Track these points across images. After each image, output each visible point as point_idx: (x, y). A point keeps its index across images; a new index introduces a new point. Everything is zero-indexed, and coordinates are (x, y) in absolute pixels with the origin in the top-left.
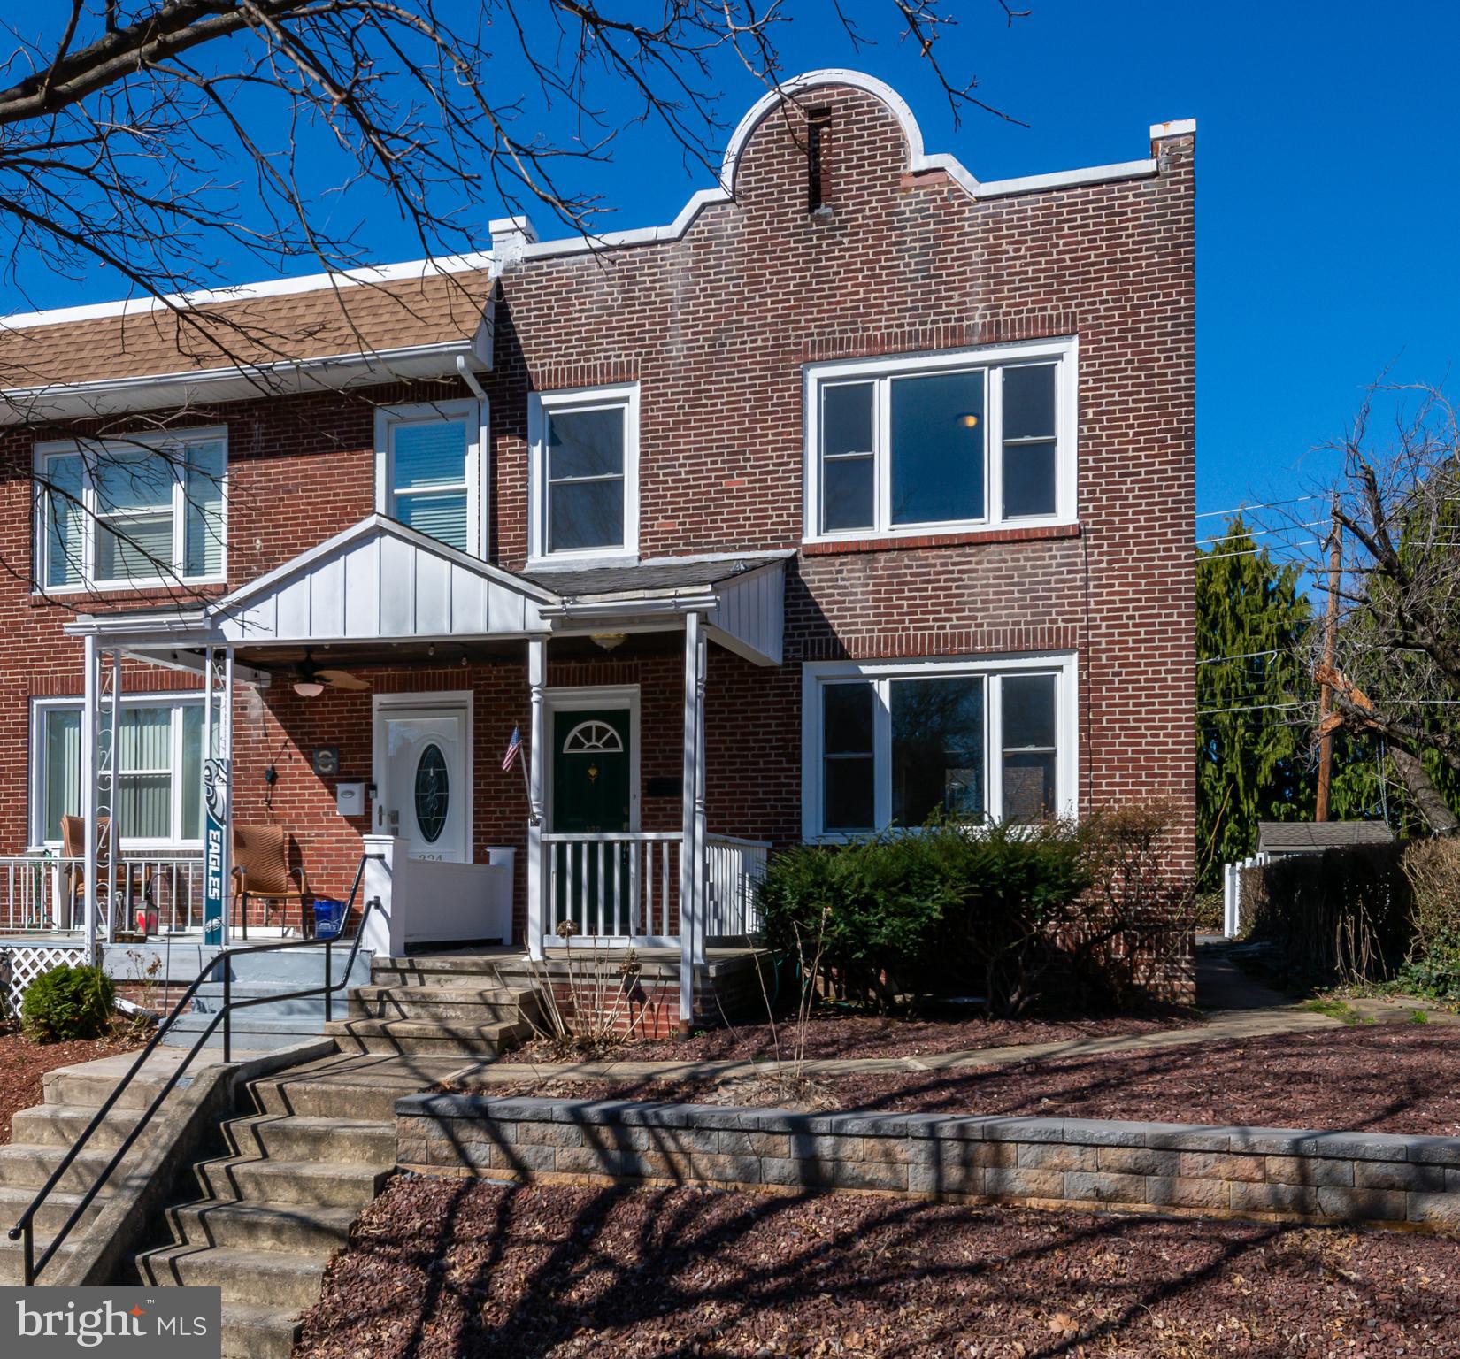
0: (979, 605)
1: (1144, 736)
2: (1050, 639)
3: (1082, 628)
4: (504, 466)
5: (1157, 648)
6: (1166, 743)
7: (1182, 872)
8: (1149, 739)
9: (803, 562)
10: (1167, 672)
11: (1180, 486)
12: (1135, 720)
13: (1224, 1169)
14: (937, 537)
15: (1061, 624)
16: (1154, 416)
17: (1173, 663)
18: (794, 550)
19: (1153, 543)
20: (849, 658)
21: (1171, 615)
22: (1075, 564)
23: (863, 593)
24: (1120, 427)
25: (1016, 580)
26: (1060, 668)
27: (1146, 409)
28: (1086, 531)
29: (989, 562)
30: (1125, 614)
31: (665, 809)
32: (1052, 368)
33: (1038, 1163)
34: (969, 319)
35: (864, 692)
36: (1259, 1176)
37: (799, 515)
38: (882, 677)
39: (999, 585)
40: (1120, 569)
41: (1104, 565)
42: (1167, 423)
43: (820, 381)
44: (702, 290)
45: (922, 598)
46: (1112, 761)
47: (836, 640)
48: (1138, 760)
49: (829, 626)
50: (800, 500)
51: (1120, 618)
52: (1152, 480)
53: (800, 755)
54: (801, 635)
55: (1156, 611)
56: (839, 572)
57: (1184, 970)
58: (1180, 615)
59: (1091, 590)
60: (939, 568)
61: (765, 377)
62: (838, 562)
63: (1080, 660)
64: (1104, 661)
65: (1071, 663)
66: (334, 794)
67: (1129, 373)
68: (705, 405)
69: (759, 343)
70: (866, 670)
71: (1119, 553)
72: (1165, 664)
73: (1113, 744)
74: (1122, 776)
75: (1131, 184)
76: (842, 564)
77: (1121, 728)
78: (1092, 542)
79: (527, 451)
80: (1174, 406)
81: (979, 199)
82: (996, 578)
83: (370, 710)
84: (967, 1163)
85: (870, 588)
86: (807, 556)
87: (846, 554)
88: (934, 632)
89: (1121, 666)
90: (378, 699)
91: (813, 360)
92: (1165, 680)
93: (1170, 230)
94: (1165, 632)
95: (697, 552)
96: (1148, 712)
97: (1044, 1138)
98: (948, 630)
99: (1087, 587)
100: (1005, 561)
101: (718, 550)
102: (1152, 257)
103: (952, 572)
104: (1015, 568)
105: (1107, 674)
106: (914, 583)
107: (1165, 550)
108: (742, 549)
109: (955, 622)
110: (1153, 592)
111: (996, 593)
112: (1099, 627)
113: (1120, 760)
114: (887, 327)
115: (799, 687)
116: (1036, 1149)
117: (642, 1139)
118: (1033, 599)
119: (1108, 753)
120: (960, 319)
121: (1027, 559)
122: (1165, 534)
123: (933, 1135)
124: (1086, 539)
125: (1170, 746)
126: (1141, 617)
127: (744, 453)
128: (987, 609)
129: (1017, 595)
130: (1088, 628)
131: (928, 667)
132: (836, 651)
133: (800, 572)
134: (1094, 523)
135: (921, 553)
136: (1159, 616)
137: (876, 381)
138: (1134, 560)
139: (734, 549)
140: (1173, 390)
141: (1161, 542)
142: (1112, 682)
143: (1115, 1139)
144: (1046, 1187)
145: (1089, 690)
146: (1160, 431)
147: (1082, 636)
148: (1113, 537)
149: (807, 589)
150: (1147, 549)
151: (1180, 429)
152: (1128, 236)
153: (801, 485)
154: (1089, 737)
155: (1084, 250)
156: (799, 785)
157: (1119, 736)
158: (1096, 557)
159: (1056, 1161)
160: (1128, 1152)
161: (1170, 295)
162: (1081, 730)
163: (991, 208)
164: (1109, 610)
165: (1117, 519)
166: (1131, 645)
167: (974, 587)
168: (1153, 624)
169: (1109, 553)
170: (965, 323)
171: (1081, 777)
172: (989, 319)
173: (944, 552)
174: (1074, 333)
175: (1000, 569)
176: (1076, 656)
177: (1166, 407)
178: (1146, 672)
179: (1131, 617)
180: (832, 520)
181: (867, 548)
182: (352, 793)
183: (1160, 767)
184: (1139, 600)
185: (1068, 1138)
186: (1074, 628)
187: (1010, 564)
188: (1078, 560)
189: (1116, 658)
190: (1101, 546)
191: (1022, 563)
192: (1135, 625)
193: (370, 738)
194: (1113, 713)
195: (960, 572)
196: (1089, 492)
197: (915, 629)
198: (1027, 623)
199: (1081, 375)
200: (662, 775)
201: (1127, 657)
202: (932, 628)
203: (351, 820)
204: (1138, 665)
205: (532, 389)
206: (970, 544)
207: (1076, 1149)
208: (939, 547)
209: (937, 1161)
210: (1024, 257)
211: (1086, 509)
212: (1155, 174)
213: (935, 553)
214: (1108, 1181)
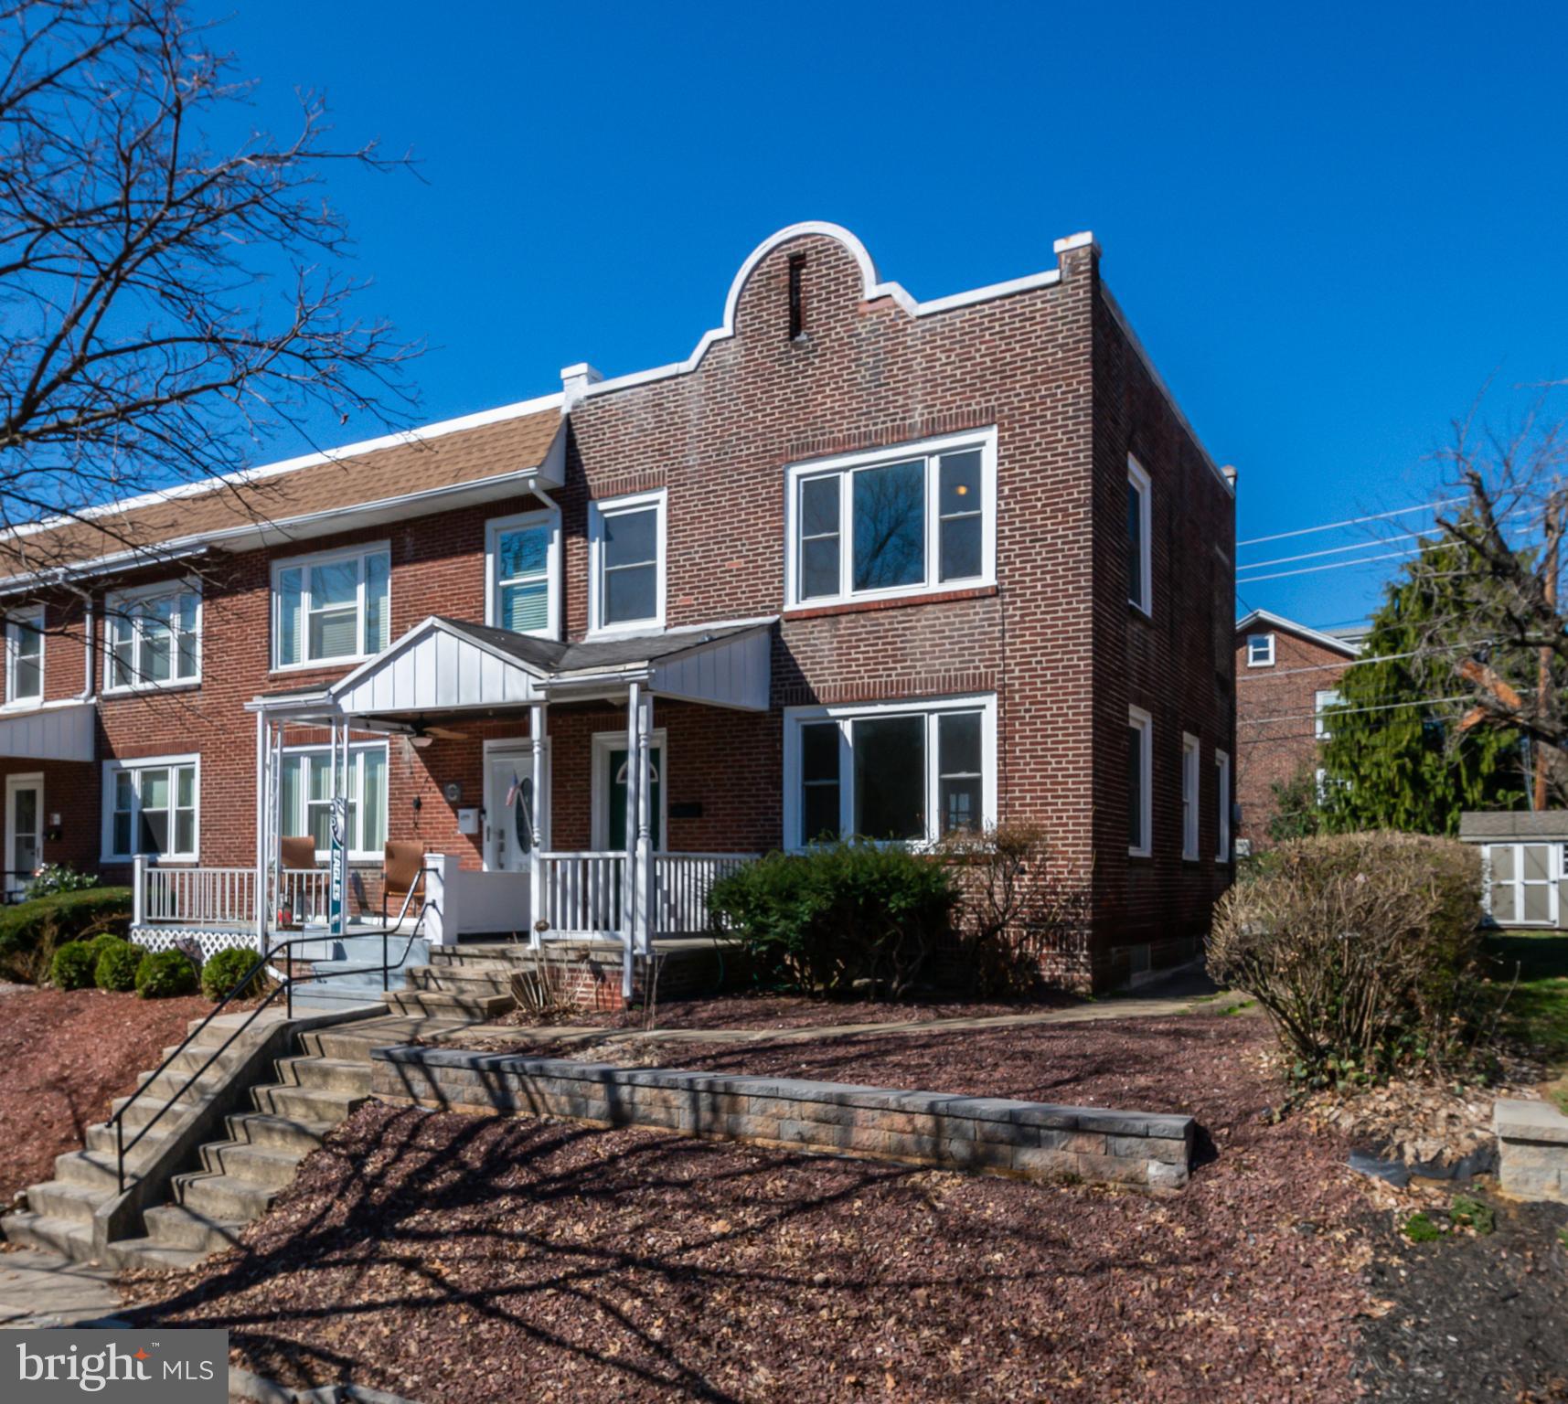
0: (918, 656)
1: (1050, 763)
2: (974, 683)
3: (999, 673)
4: (572, 560)
5: (1060, 688)
6: (1067, 769)
7: (1080, 880)
8: (1054, 766)
9: (784, 625)
10: (1069, 708)
11: (1080, 548)
12: (1043, 750)
13: (886, 1122)
14: (885, 601)
15: (983, 670)
16: (1058, 489)
17: (1074, 700)
18: (777, 617)
19: (1057, 598)
20: (818, 703)
21: (1072, 659)
22: (994, 618)
23: (830, 650)
24: (1030, 500)
25: (947, 634)
26: (983, 707)
27: (1052, 483)
28: (1003, 591)
29: (926, 620)
30: (1034, 660)
32: (979, 453)
33: (763, 1112)
34: (911, 417)
35: (832, 730)
36: (909, 1128)
37: (781, 588)
38: (845, 718)
39: (934, 639)
40: (1030, 621)
41: (1017, 619)
42: (1069, 494)
43: (799, 477)
44: (712, 410)
45: (874, 651)
46: (1024, 785)
47: (809, 689)
48: (1045, 784)
49: (803, 677)
50: (782, 575)
51: (1030, 663)
52: (1056, 544)
53: (782, 783)
54: (783, 685)
55: (1059, 656)
56: (812, 633)
57: (1082, 964)
58: (1080, 659)
59: (1007, 640)
60: (887, 627)
61: (756, 477)
62: (810, 624)
63: (998, 699)
64: (1017, 700)
65: (991, 702)
66: (457, 816)
67: (1038, 454)
68: (712, 503)
69: (753, 450)
70: (833, 712)
71: (1029, 608)
72: (1067, 701)
73: (1024, 771)
74: (1032, 798)
75: (1039, 293)
76: (814, 626)
77: (1031, 757)
78: (1007, 600)
79: (587, 547)
80: (1074, 479)
81: (919, 318)
82: (932, 632)
83: (481, 753)
84: (715, 1109)
85: (835, 645)
86: (787, 621)
87: (816, 617)
88: (884, 679)
89: (1031, 704)
90: (488, 744)
91: (792, 461)
92: (1067, 715)
93: (1071, 329)
94: (1067, 674)
95: (707, 621)
96: (1053, 743)
97: (765, 1093)
98: (894, 678)
99: (1003, 637)
100: (938, 618)
101: (723, 619)
102: (1056, 353)
103: (897, 629)
104: (947, 624)
105: (1019, 711)
106: (868, 639)
107: (1068, 603)
108: (740, 617)
109: (899, 671)
110: (1057, 639)
111: (931, 646)
112: (1013, 671)
113: (1030, 784)
114: (848, 429)
115: (781, 728)
116: (761, 1101)
117: (513, 1082)
118: (961, 649)
119: (1020, 778)
120: (903, 419)
121: (956, 616)
122: (1067, 590)
123: (691, 1087)
124: (1003, 597)
125: (1071, 772)
126: (1048, 661)
127: (740, 539)
128: (924, 659)
129: (948, 647)
130: (1004, 672)
131: (881, 708)
132: (808, 698)
133: (782, 634)
134: (1010, 583)
135: (873, 615)
136: (1062, 660)
137: (842, 474)
138: (1042, 613)
139: (734, 618)
140: (1074, 466)
141: (1064, 597)
142: (1024, 718)
143: (811, 1096)
144: (768, 1131)
145: (1005, 725)
146: (1064, 502)
147: (999, 679)
148: (1024, 595)
149: (787, 648)
150: (1052, 603)
151: (1079, 499)
152: (1037, 337)
153: (782, 563)
154: (1005, 765)
155: (1002, 352)
156: (781, 808)
157: (1028, 764)
158: (1011, 612)
159: (774, 1111)
160: (820, 1106)
161: (1070, 384)
162: (999, 759)
163: (928, 324)
164: (1022, 657)
165: (1027, 579)
166: (1039, 685)
167: (914, 641)
168: (1057, 668)
169: (1022, 608)
170: (908, 422)
171: (999, 799)
172: (926, 416)
173: (891, 613)
174: (993, 423)
175: (934, 626)
176: (995, 696)
177: (1068, 480)
178: (1051, 709)
179: (1039, 662)
180: (808, 591)
181: (831, 612)
182: (467, 817)
183: (1063, 790)
184: (1046, 647)
185: (780, 1094)
186: (993, 673)
187: (943, 621)
188: (997, 615)
189: (1027, 697)
190: (1015, 602)
191: (952, 619)
192: (1043, 669)
193: (482, 774)
194: (1024, 744)
195: (904, 629)
196: (1006, 557)
197: (869, 677)
198: (956, 670)
199: (999, 458)
200: (682, 800)
201: (1036, 696)
202: (881, 676)
203: (470, 837)
204: (1045, 703)
205: (590, 498)
206: (911, 606)
207: (787, 1102)
208: (886, 609)
209: (695, 1108)
210: (954, 362)
211: (1003, 571)
212: (1059, 283)
213: (884, 614)
214: (807, 1126)
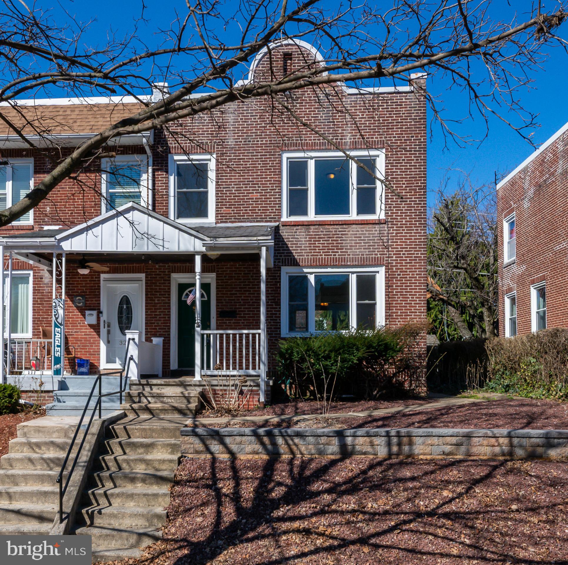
0: (349, 247)
1: (409, 298)
2: (375, 261)
3: (386, 257)
4: (158, 184)
5: (413, 266)
6: (416, 301)
7: (422, 348)
8: (411, 299)
9: (281, 228)
10: (417, 274)
11: (421, 207)
12: (405, 292)
14: (333, 221)
15: (379, 256)
16: (412, 181)
17: (419, 271)
18: (278, 223)
19: (412, 227)
20: (299, 265)
21: (418, 254)
22: (384, 233)
23: (305, 241)
24: (400, 184)
25: (362, 238)
26: (378, 272)
27: (409, 178)
28: (388, 222)
29: (352, 231)
30: (402, 253)
31: (226, 323)
32: (374, 160)
34: (345, 139)
35: (305, 278)
37: (280, 210)
38: (311, 273)
39: (356, 240)
40: (400, 236)
41: (394, 234)
42: (417, 183)
43: (288, 158)
44: (241, 119)
45: (327, 244)
46: (397, 307)
47: (294, 258)
48: (407, 307)
49: (292, 253)
50: (280, 204)
51: (400, 254)
52: (411, 204)
53: (280, 302)
54: (281, 256)
55: (413, 252)
56: (296, 232)
57: (422, 384)
58: (421, 254)
59: (390, 244)
60: (334, 233)
61: (266, 155)
63: (386, 269)
64: (394, 270)
65: (382, 270)
66: (84, 315)
67: (403, 164)
68: (242, 165)
69: (264, 142)
70: (305, 270)
71: (400, 230)
72: (416, 271)
73: (398, 301)
74: (401, 313)
75: (404, 94)
76: (296, 229)
77: (400, 295)
78: (390, 226)
79: (168, 178)
80: (419, 177)
81: (349, 95)
82: (355, 237)
83: (99, 281)
85: (308, 239)
86: (283, 226)
87: (298, 225)
88: (332, 257)
89: (400, 272)
90: (103, 276)
91: (285, 150)
92: (416, 277)
93: (418, 113)
94: (416, 260)
95: (239, 222)
96: (410, 289)
98: (337, 256)
99: (388, 242)
100: (358, 231)
101: (248, 222)
102: (411, 122)
103: (339, 234)
104: (362, 234)
105: (395, 275)
106: (325, 238)
107: (416, 230)
108: (257, 221)
109: (340, 253)
110: (412, 245)
111: (355, 243)
112: (392, 257)
113: (400, 307)
114: (314, 140)
115: (280, 276)
118: (369, 246)
119: (396, 304)
120: (342, 139)
121: (366, 231)
122: (416, 224)
124: (388, 225)
125: (418, 302)
126: (408, 254)
127: (258, 184)
128: (352, 249)
129: (363, 244)
130: (389, 257)
131: (329, 270)
132: (294, 263)
133: (280, 231)
134: (391, 219)
135: (327, 227)
136: (414, 254)
137: (309, 160)
138: (405, 233)
139: (254, 222)
140: (419, 171)
141: (415, 227)
142: (397, 278)
145: (389, 281)
146: (414, 186)
147: (386, 260)
148: (398, 224)
149: (283, 238)
150: (409, 228)
151: (421, 186)
152: (403, 114)
153: (280, 198)
154: (389, 298)
155: (387, 117)
156: (280, 314)
157: (400, 298)
158: (391, 231)
161: (417, 137)
162: (386, 295)
163: (353, 98)
164: (396, 251)
165: (399, 218)
166: (404, 264)
167: (347, 240)
168: (412, 257)
169: (396, 230)
170: (343, 141)
171: (386, 312)
172: (352, 140)
173: (335, 227)
174: (383, 148)
175: (356, 234)
176: (384, 267)
177: (416, 177)
178: (409, 274)
179: (404, 254)
180: (292, 212)
181: (307, 224)
182: (92, 315)
183: (414, 309)
184: (407, 248)
186: (383, 257)
187: (360, 232)
188: (385, 232)
189: (399, 269)
190: (393, 227)
191: (365, 232)
192: (405, 257)
193: (99, 292)
194: (398, 289)
195: (341, 234)
196: (389, 207)
197: (325, 255)
198: (366, 255)
199: (386, 163)
200: (225, 309)
201: (403, 269)
202: (331, 255)
203: (91, 326)
204: (407, 272)
205: (170, 153)
206: (345, 224)
208: (334, 225)
210: (365, 118)
211: (388, 213)
212: (412, 92)
213: (332, 227)
